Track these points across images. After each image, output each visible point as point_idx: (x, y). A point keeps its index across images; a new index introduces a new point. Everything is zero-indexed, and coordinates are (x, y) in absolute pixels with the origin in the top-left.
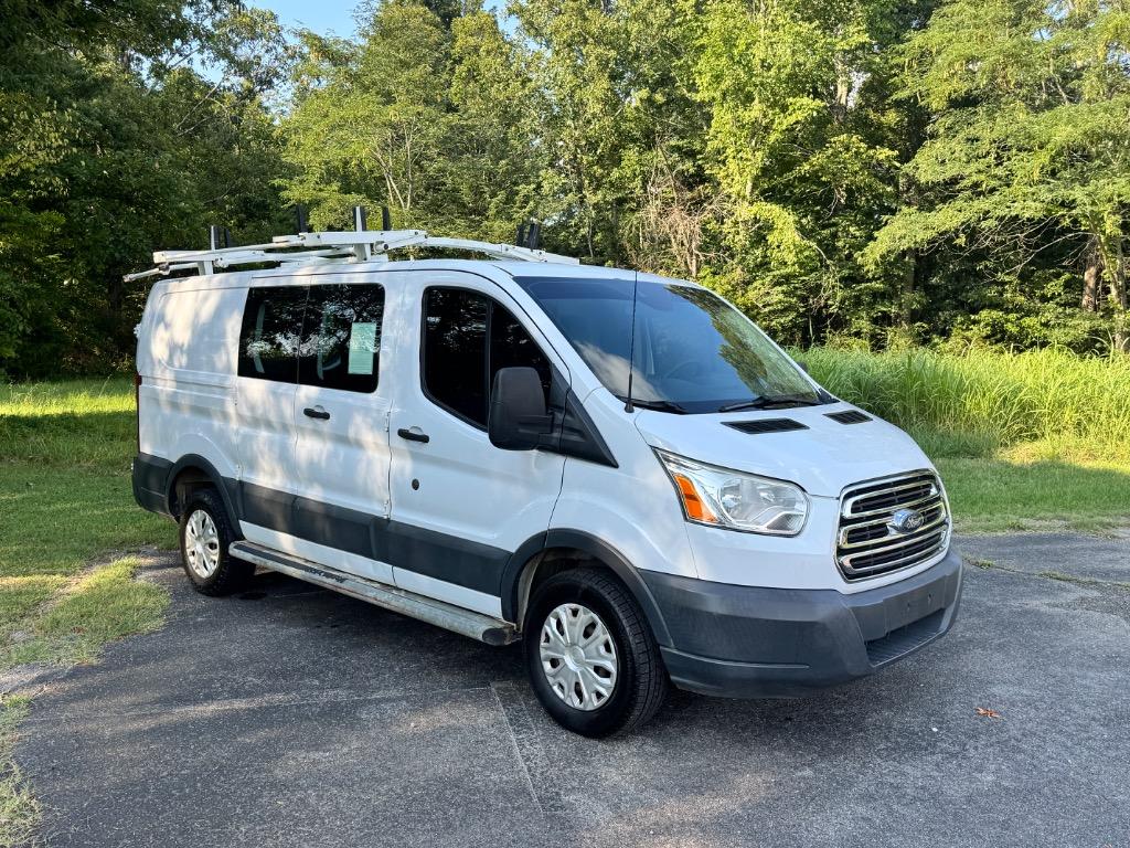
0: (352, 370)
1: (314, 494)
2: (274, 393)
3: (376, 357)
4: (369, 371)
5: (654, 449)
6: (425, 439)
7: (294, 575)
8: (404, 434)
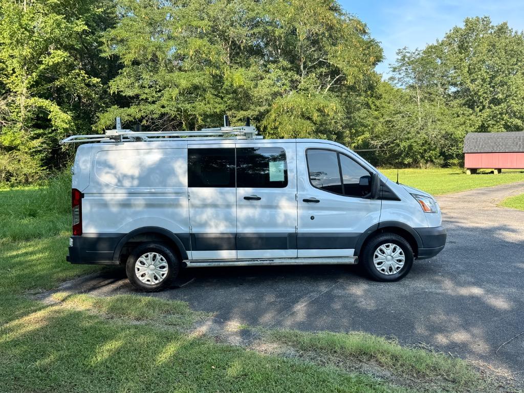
0: (271, 180)
1: (249, 230)
2: (221, 193)
3: (286, 172)
4: (283, 179)
5: (411, 194)
6: (318, 201)
7: (240, 265)
8: (305, 201)
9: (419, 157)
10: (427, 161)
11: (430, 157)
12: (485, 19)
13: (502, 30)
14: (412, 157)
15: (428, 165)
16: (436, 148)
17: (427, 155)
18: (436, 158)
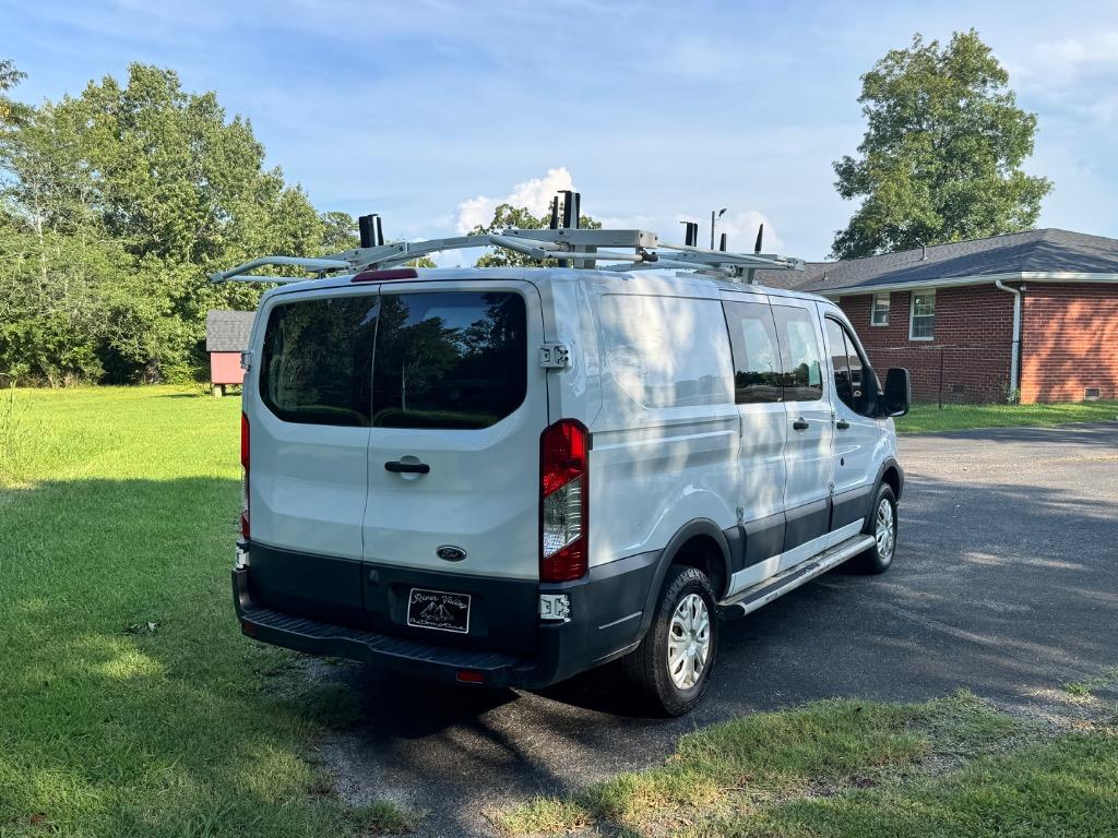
2: (773, 416)
4: (818, 381)
6: (847, 426)
9: (44, 359)
10: (65, 369)
11: (74, 361)
12: (168, 76)
13: (204, 106)
14: (27, 360)
15: (67, 379)
16: (84, 340)
17: (65, 356)
18: (86, 364)
